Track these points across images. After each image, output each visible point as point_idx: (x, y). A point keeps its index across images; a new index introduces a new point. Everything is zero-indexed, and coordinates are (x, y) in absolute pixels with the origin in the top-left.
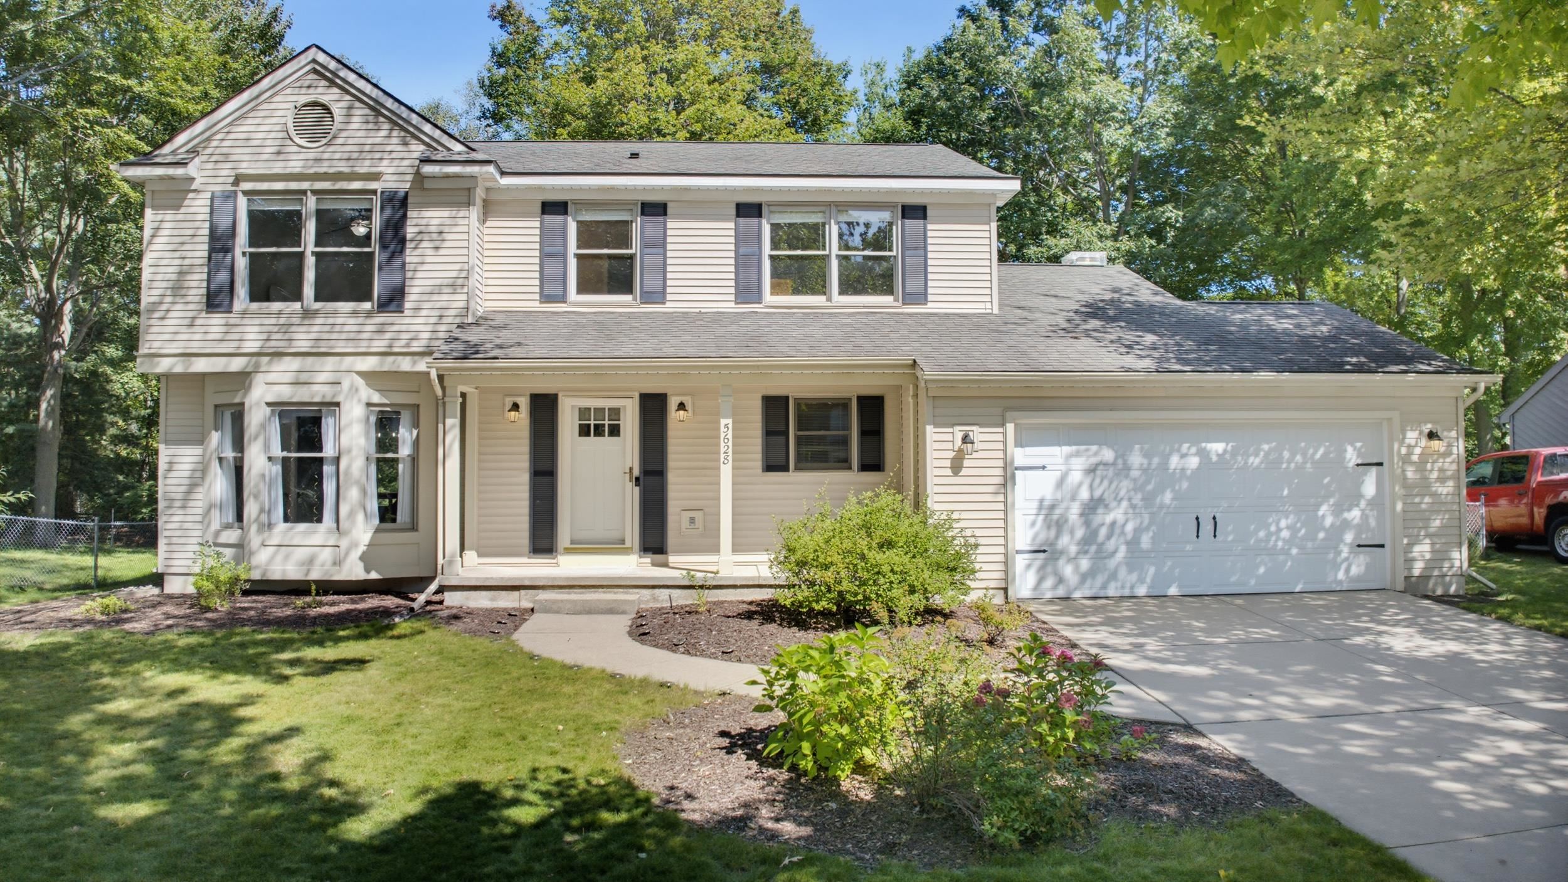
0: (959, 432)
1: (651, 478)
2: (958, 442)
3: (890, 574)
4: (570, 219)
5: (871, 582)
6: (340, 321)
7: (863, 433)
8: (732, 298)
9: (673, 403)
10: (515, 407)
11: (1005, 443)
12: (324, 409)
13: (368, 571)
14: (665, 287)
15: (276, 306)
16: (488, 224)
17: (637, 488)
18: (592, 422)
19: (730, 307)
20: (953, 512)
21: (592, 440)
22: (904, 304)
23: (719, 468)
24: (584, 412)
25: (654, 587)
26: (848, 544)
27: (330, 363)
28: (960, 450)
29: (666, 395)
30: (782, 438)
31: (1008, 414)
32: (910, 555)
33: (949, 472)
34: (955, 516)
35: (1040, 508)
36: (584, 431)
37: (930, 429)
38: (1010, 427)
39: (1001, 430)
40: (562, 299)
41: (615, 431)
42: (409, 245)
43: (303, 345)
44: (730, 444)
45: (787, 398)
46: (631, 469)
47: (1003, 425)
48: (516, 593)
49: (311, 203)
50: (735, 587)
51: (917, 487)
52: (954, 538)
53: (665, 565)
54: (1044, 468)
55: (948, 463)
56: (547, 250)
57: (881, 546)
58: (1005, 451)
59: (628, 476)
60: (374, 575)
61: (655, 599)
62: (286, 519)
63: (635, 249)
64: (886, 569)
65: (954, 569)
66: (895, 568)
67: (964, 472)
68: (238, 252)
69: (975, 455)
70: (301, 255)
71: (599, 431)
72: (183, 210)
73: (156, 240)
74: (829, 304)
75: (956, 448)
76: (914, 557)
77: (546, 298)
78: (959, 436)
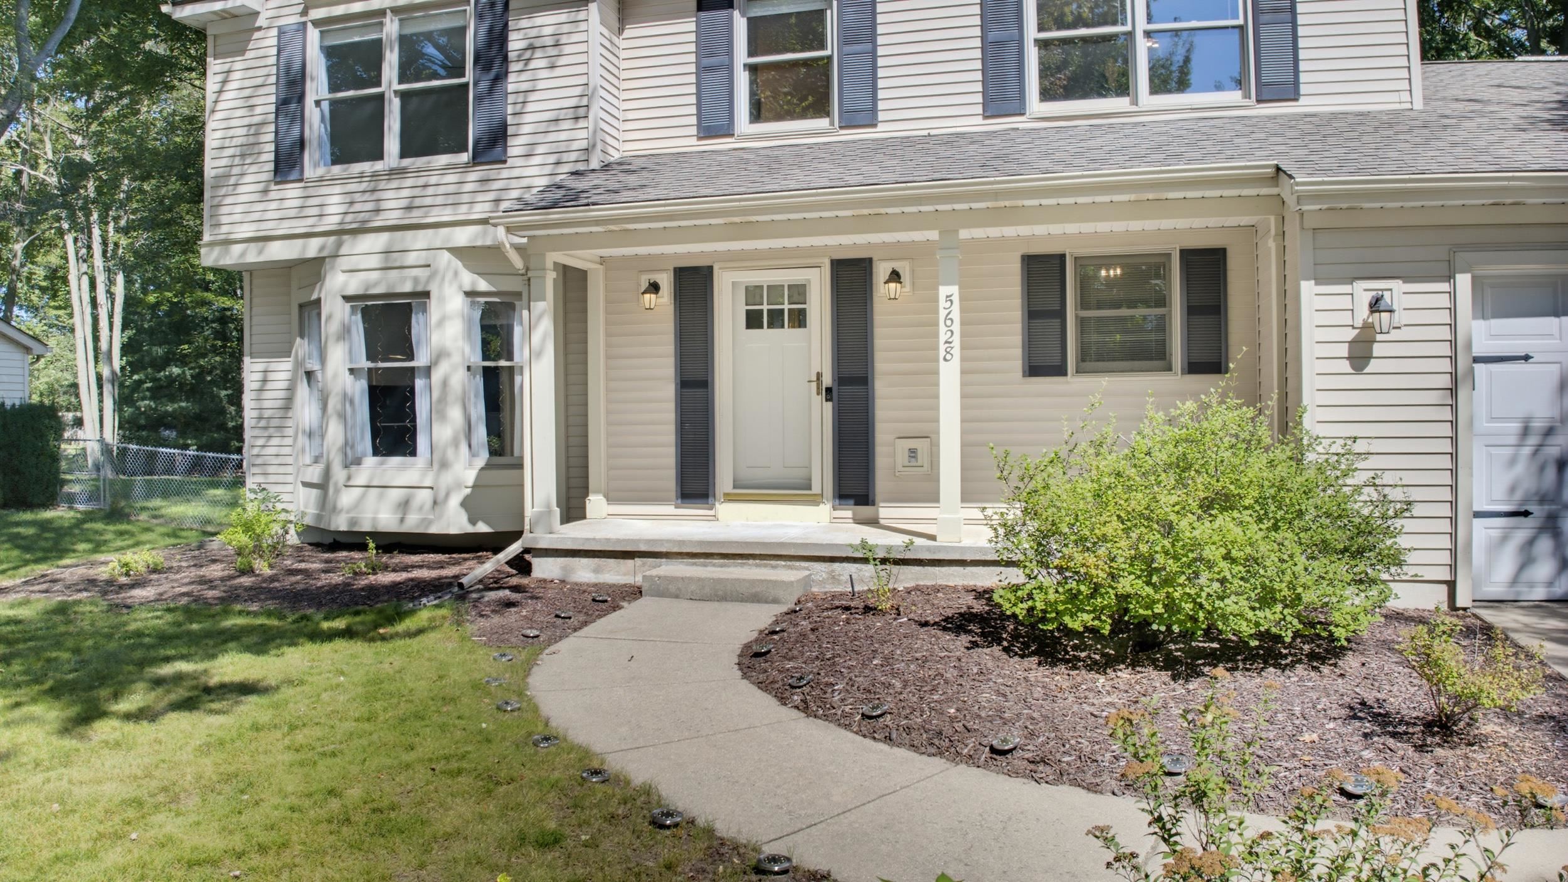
0: (1363, 291)
1: (848, 389)
2: (1363, 313)
3: (1224, 564)
4: (736, 13)
5: (1182, 579)
6: (433, 180)
7: (1192, 310)
8: (979, 109)
9: (881, 271)
10: (654, 288)
11: (1453, 311)
12: (414, 302)
13: (473, 521)
14: (875, 99)
15: (357, 168)
16: (627, 33)
17: (830, 404)
18: (765, 307)
19: (974, 123)
20: (1355, 439)
21: (765, 334)
22: (1259, 101)
23: (936, 373)
24: (753, 293)
25: (833, 559)
26: (1138, 502)
27: (421, 239)
28: (1367, 327)
29: (870, 261)
30: (1056, 322)
31: (1462, 257)
32: (1267, 524)
33: (1346, 366)
34: (1360, 447)
35: (1525, 432)
36: (753, 320)
37: (1307, 288)
38: (1464, 281)
39: (1444, 286)
40: (727, 131)
41: (799, 319)
42: (513, 67)
43: (392, 217)
44: (956, 327)
45: (1062, 257)
46: (819, 376)
47: (1449, 277)
48: (630, 563)
49: (391, 28)
50: (962, 563)
51: (1284, 396)
52: (1358, 489)
53: (874, 522)
54: (1526, 358)
55: (1344, 351)
56: (706, 62)
57: (1207, 506)
58: (1453, 327)
59: (814, 385)
60: (482, 528)
61: (834, 578)
62: (376, 453)
63: (831, 48)
64: (1212, 553)
65: (1360, 552)
66: (1235, 553)
67: (1373, 366)
68: (309, 101)
69: (1394, 335)
70: (381, 97)
71: (776, 319)
72: (250, 55)
73: (225, 96)
74: (1134, 108)
75: (1359, 323)
76: (1276, 528)
77: (707, 131)
78: (1365, 299)
